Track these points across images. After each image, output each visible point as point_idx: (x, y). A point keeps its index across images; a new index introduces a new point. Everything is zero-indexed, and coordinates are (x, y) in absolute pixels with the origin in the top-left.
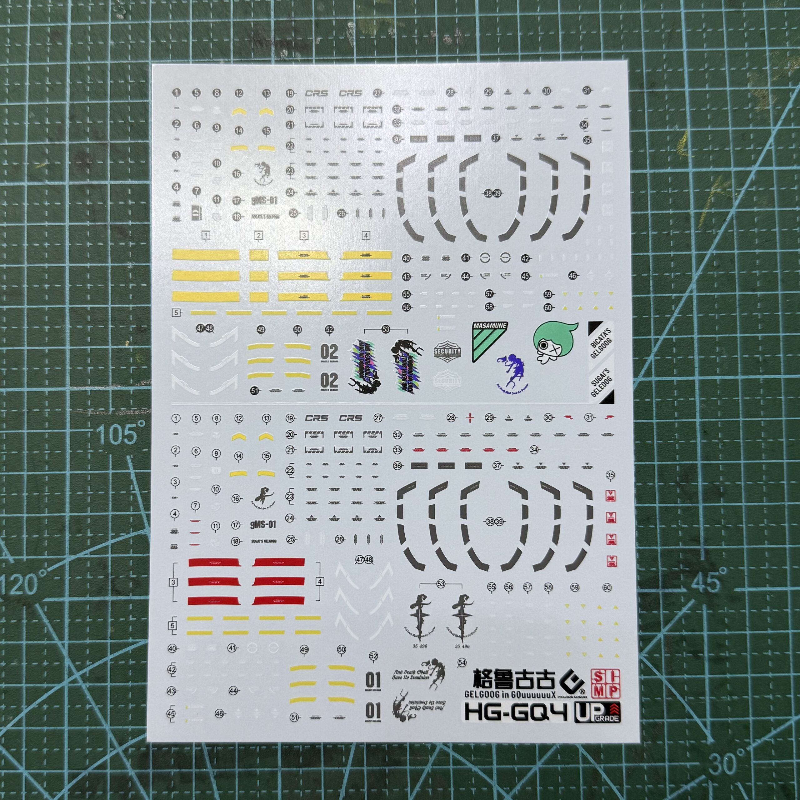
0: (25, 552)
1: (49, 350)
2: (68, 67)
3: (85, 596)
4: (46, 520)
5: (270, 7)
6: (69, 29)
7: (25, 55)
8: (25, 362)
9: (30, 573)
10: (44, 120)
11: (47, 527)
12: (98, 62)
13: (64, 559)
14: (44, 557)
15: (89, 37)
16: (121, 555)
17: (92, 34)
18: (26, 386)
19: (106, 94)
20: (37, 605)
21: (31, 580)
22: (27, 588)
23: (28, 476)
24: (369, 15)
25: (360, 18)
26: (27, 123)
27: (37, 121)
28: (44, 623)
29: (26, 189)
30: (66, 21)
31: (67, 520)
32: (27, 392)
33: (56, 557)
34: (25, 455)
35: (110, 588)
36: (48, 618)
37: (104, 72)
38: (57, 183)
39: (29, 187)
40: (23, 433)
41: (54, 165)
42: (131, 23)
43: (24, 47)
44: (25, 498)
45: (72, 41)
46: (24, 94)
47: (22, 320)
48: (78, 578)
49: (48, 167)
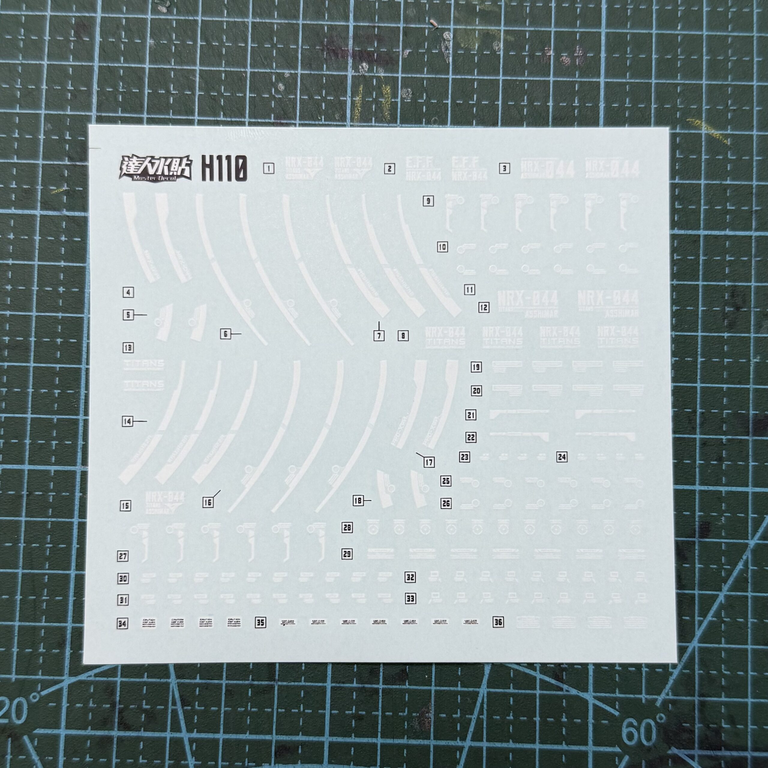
0: (14, 670)
1: (58, 419)
2: (96, 69)
3: (85, 729)
4: (43, 631)
5: (349, 8)
6: (98, 21)
7: (42, 51)
8: (28, 433)
9: (19, 696)
10: (64, 134)
11: (44, 639)
12: (133, 65)
13: (62, 681)
14: (37, 677)
15: (123, 33)
16: (132, 680)
17: (128, 30)
18: (27, 462)
19: (142, 106)
20: (26, 738)
21: (19, 706)
22: (14, 716)
23: (23, 574)
24: (470, 24)
25: (458, 27)
26: (42, 137)
27: (55, 135)
28: (34, 760)
29: (39, 219)
30: (95, 11)
31: (69, 632)
32: (29, 470)
33: (52, 678)
34: (22, 548)
35: (116, 720)
36: (38, 754)
37: (141, 79)
38: (77, 214)
39: (42, 216)
40: (21, 521)
41: (75, 191)
42: (175, 17)
43: (42, 40)
44: (18, 602)
45: (101, 36)
46: (40, 100)
47: (27, 381)
48: (78, 705)
49: (66, 193)
